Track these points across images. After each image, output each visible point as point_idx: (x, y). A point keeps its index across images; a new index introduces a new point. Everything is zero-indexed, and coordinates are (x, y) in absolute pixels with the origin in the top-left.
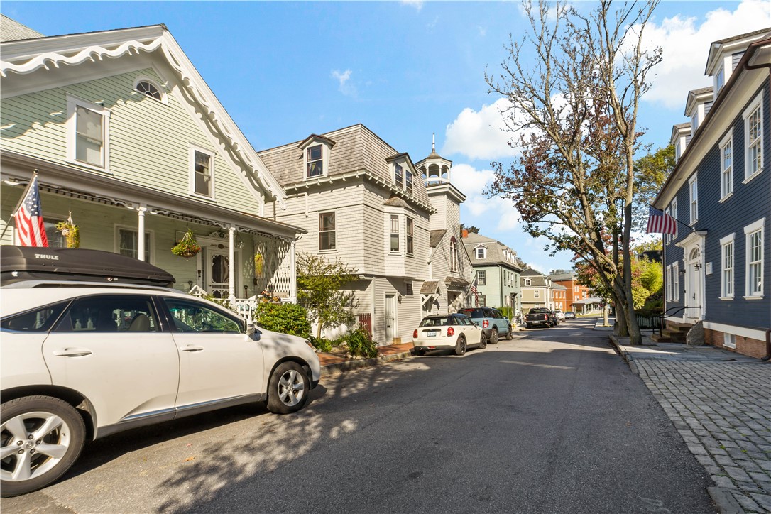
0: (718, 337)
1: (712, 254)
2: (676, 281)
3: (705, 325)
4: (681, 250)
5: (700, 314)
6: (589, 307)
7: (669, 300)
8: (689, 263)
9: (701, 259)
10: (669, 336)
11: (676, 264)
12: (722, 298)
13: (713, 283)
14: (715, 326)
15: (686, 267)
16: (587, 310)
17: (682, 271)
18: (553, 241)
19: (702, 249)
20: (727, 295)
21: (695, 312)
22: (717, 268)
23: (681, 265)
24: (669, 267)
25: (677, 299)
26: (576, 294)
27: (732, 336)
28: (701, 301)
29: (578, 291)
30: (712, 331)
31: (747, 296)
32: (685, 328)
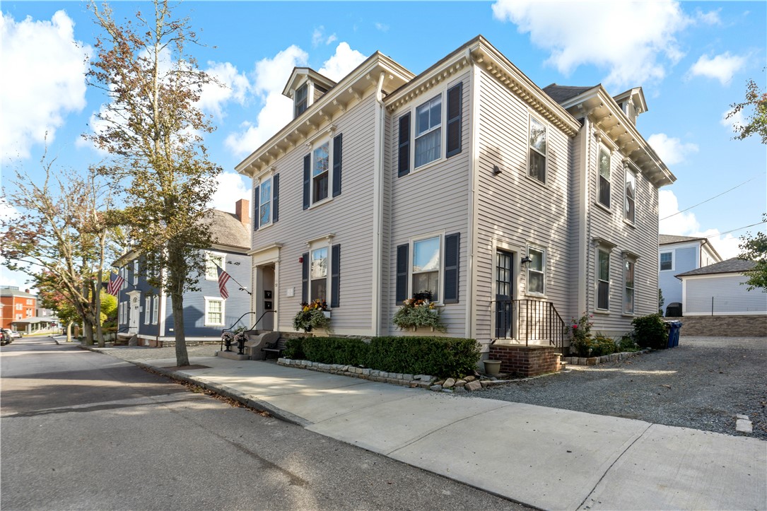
0: (143, 341)
1: (143, 303)
2: (126, 312)
3: (138, 336)
4: (129, 297)
5: (136, 331)
6: (35, 326)
7: (121, 323)
8: (132, 305)
9: (138, 304)
10: (119, 343)
11: (126, 303)
12: (145, 323)
13: (142, 315)
14: (142, 336)
15: (131, 306)
16: (33, 329)
17: (129, 308)
18: (33, 278)
19: (139, 299)
20: (147, 322)
21: (134, 330)
22: (144, 309)
23: (129, 304)
24: (121, 304)
25: (125, 323)
26: (18, 312)
27: (149, 340)
28: (137, 324)
29: (21, 309)
30: (141, 339)
31: (153, 323)
32: (128, 338)
